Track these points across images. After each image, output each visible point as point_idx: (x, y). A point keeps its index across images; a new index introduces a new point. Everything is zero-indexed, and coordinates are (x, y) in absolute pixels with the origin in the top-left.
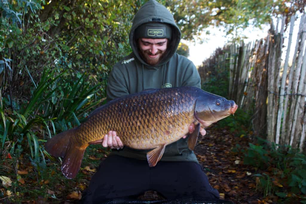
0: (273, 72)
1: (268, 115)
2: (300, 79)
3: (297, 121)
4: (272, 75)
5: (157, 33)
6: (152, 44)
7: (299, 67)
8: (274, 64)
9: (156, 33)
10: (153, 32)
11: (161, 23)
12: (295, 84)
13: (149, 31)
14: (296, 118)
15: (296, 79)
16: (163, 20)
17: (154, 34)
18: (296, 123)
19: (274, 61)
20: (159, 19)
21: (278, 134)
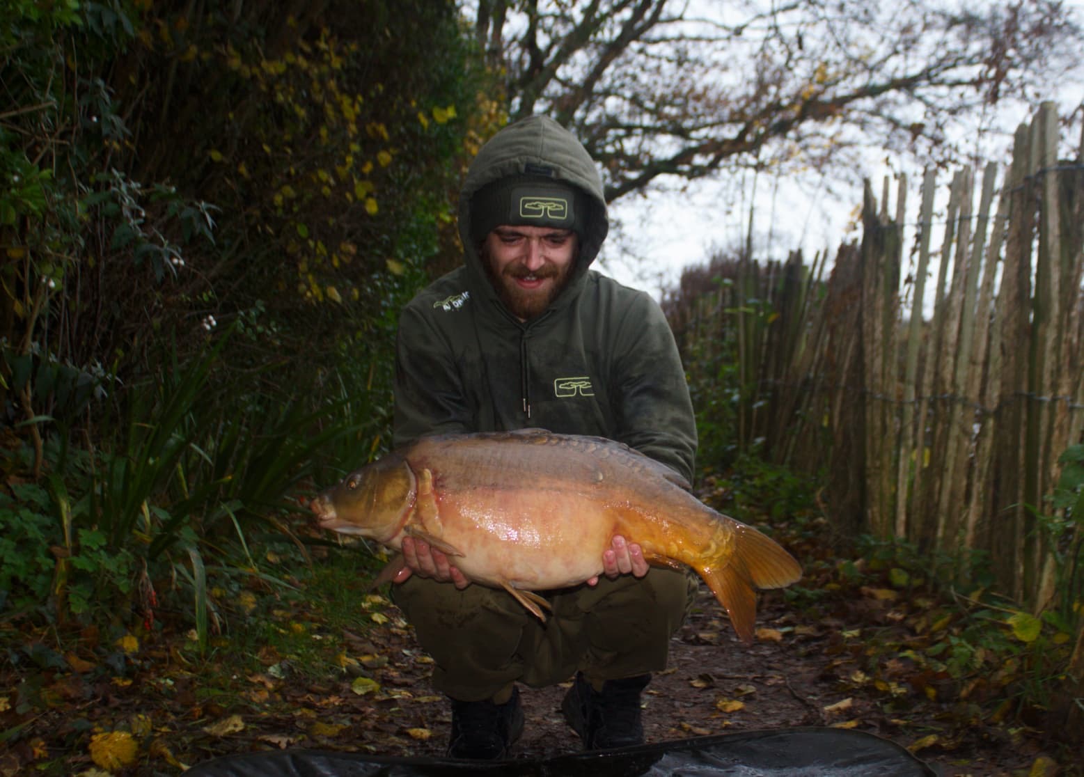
0: (878, 334)
1: (869, 463)
2: (956, 357)
3: (956, 470)
4: (876, 345)
5: (549, 208)
6: (529, 237)
7: (954, 317)
8: (881, 313)
9: (546, 210)
10: (536, 206)
11: (552, 180)
12: (944, 368)
13: (525, 201)
14: (950, 464)
15: (947, 354)
16: (557, 171)
17: (539, 212)
18: (953, 478)
19: (880, 302)
20: (549, 169)
21: (902, 517)
